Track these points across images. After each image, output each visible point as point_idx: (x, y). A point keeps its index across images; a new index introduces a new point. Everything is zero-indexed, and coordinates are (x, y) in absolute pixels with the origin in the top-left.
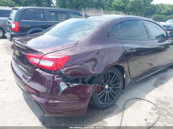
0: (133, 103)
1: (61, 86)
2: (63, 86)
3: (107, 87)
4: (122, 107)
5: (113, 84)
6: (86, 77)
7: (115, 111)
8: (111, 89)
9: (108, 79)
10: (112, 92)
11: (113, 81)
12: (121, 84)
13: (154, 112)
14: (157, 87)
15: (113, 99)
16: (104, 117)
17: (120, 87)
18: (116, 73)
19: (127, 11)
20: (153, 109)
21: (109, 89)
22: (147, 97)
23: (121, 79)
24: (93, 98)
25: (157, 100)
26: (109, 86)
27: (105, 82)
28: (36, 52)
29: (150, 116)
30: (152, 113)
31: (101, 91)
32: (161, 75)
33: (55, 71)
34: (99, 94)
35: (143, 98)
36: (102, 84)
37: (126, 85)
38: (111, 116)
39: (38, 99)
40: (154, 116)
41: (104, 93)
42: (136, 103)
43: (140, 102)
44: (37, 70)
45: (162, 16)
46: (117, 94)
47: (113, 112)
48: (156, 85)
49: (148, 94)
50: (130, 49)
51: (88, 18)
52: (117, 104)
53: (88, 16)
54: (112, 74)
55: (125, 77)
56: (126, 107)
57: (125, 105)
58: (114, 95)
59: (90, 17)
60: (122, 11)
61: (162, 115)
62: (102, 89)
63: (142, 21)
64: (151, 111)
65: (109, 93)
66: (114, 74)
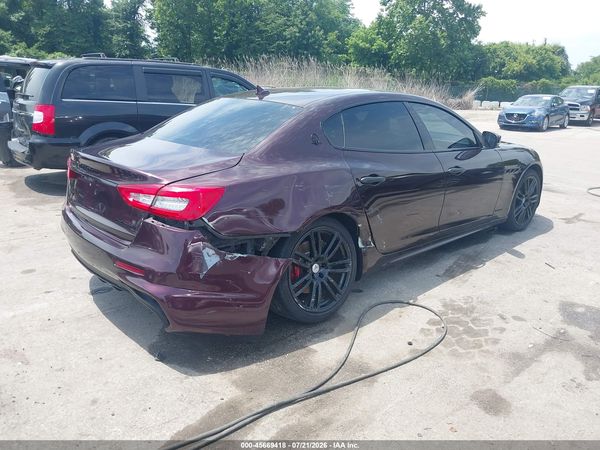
0: (385, 312)
1: (206, 258)
2: (211, 258)
3: (316, 268)
4: (355, 321)
5: (330, 261)
6: (263, 239)
7: (336, 329)
8: (326, 275)
9: (317, 249)
10: (329, 282)
11: (329, 253)
12: (351, 263)
13: (434, 328)
14: (453, 277)
15: (333, 299)
16: (310, 341)
17: (348, 270)
18: (337, 234)
19: (398, 66)
20: (432, 322)
21: (321, 275)
22: (422, 299)
23: (350, 249)
24: (282, 292)
25: (445, 305)
26: (322, 266)
27: (311, 256)
28: (144, 178)
29: (421, 337)
30: (429, 330)
31: (301, 276)
32: (470, 250)
33: (190, 222)
34: (296, 285)
35: (411, 301)
36: (305, 261)
37: (364, 271)
38: (327, 339)
39: (152, 288)
40: (430, 337)
41: (309, 283)
42: (392, 312)
43: (403, 309)
44: (149, 220)
45: (509, 82)
46: (341, 288)
47: (332, 330)
48: (450, 274)
49: (427, 293)
50: (371, 176)
51: (266, 98)
52: (344, 315)
53: (267, 93)
54: (327, 237)
55: (360, 245)
56: (364, 320)
57: (363, 315)
58: (336, 292)
59: (271, 95)
60: (379, 67)
61: (451, 334)
62: (305, 271)
63: (407, 104)
64: (428, 327)
65: (322, 283)
66: (333, 235)
